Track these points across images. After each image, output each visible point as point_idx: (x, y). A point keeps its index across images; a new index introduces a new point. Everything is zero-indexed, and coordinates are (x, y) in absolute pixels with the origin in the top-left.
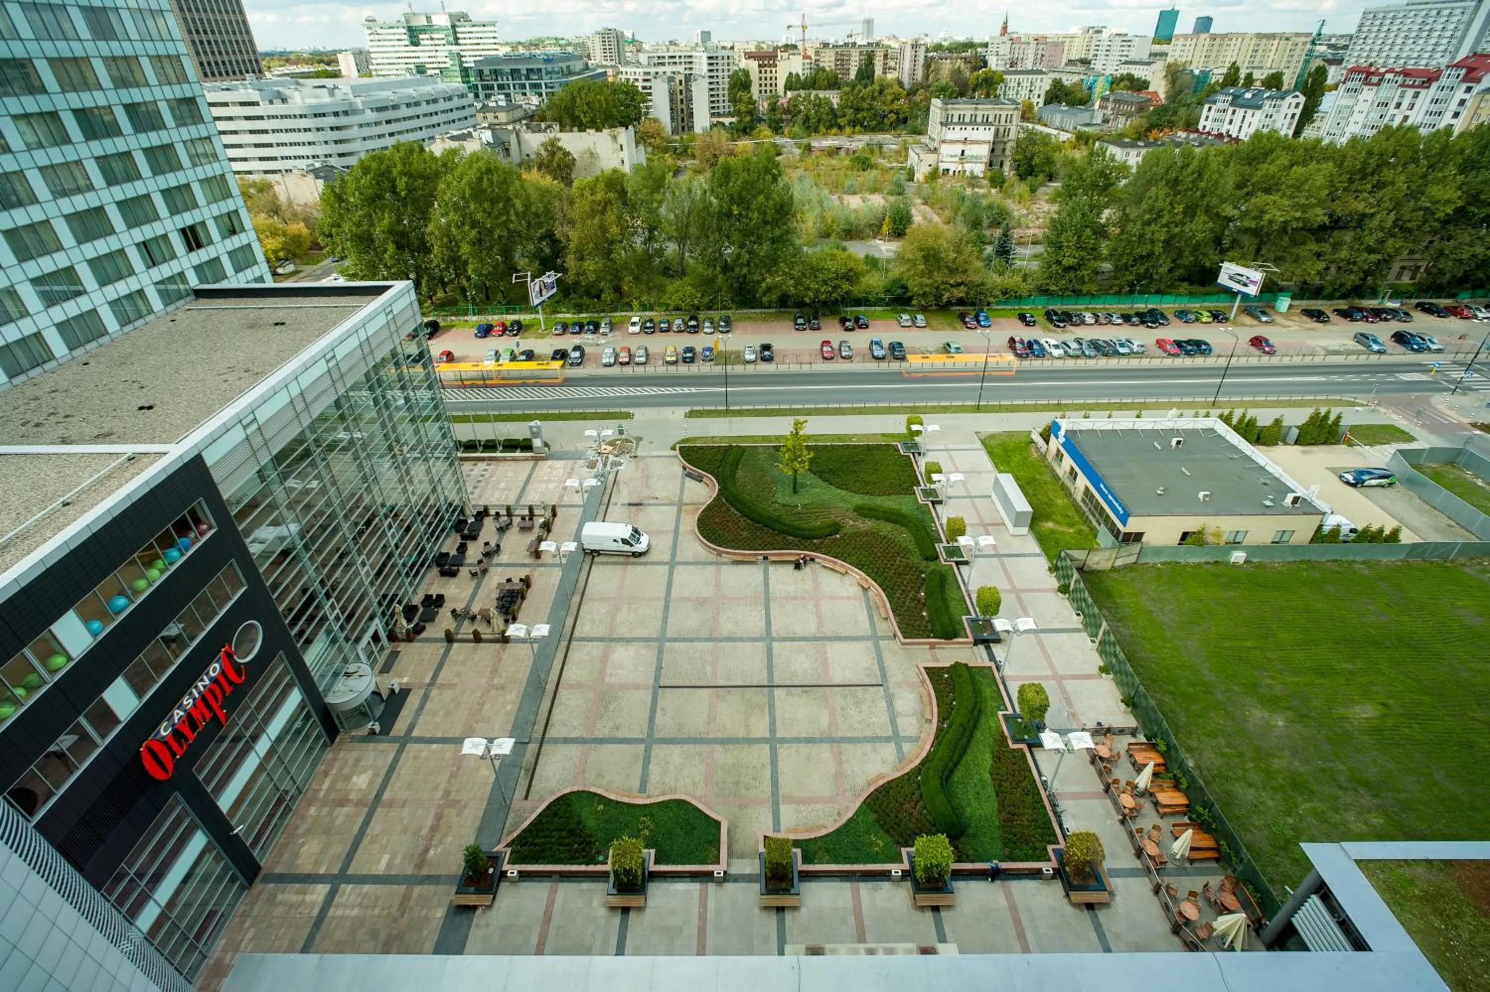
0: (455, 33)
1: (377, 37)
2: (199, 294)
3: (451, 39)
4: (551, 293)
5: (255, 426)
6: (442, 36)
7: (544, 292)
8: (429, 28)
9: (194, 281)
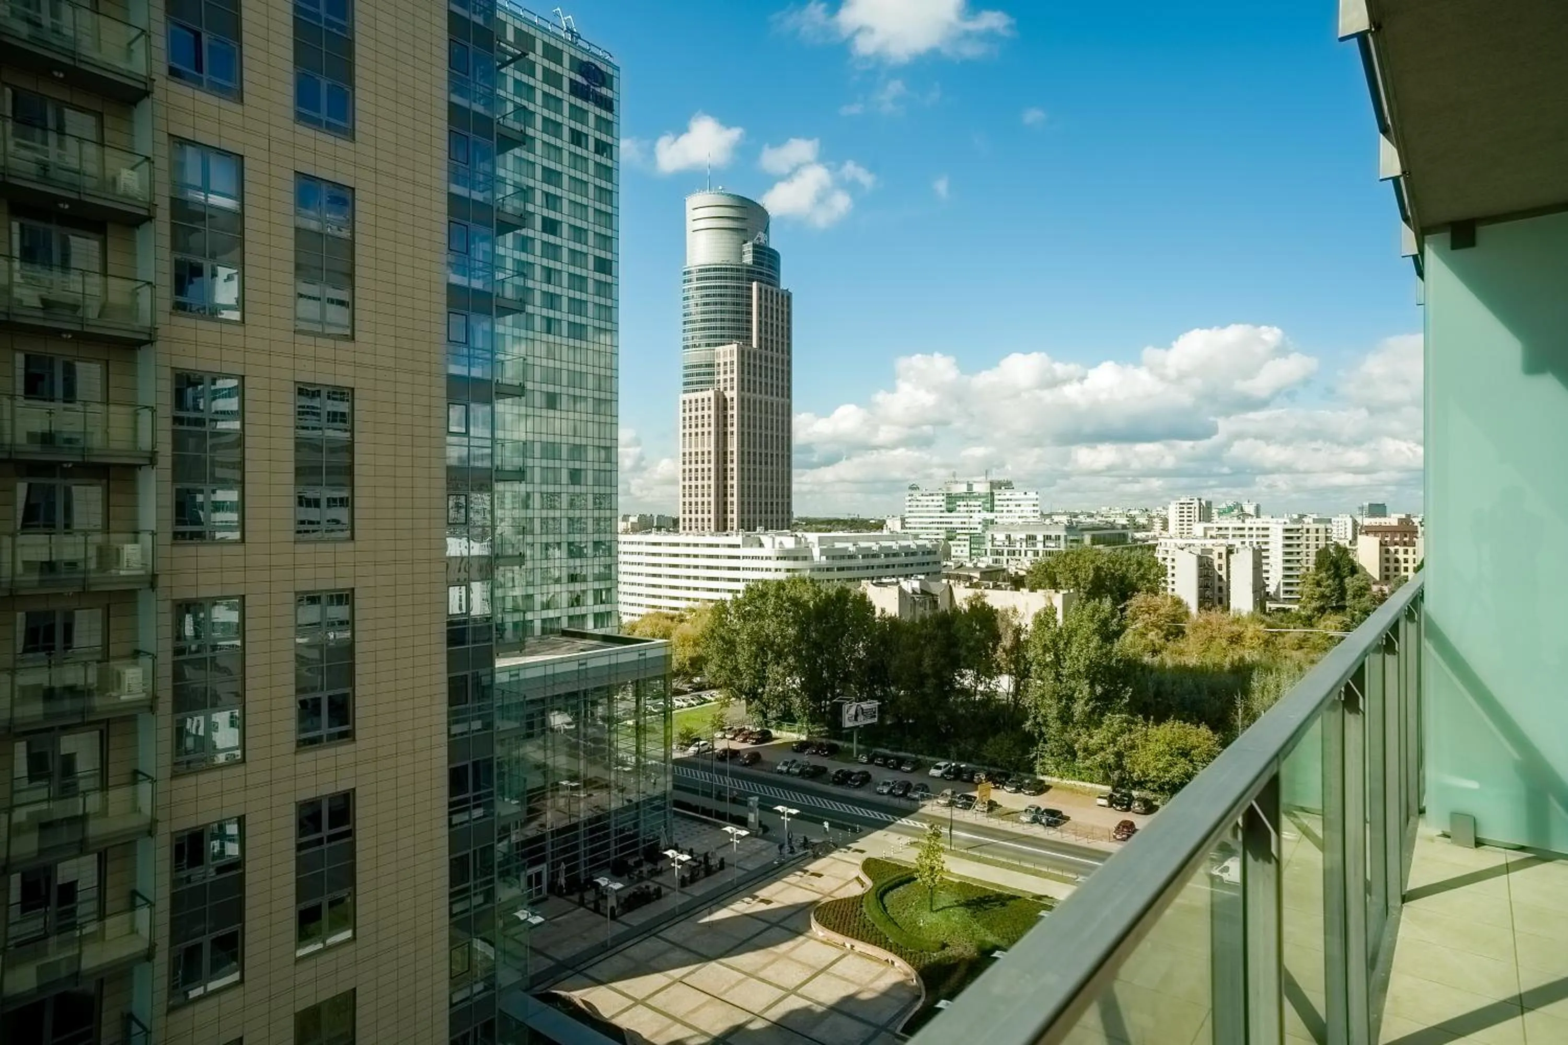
0: (993, 500)
1: (915, 503)
2: (565, 633)
3: (988, 506)
4: (869, 721)
5: (516, 678)
6: (977, 503)
7: (861, 718)
8: (969, 495)
9: (564, 624)
